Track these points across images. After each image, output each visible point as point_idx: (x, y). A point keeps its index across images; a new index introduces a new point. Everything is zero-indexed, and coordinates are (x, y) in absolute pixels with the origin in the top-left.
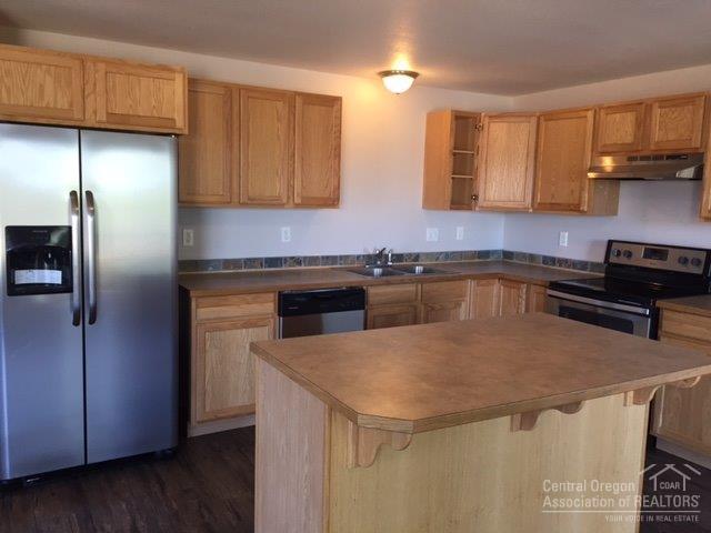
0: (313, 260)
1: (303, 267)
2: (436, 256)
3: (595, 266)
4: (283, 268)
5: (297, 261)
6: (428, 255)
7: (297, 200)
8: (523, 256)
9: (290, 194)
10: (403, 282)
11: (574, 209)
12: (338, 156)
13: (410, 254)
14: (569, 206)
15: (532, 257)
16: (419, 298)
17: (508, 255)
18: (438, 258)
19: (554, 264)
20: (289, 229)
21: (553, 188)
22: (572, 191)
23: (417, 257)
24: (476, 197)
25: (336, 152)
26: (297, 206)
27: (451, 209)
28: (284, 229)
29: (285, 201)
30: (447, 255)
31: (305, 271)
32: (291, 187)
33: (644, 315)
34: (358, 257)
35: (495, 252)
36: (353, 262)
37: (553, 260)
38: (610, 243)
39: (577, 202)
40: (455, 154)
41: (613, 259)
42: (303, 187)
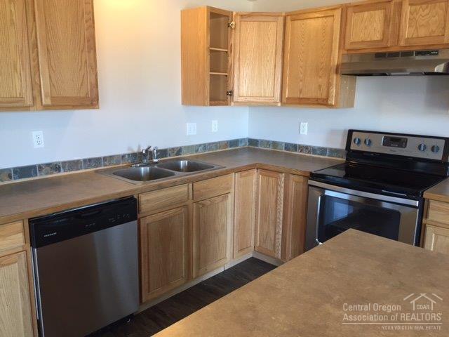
0: (74, 165)
1: (62, 174)
2: (196, 148)
3: (334, 152)
4: (38, 177)
5: (56, 167)
6: (189, 148)
7: (46, 101)
8: (268, 143)
9: (36, 93)
10: (174, 184)
11: (323, 102)
12: (92, 48)
13: (173, 149)
14: (317, 99)
15: (275, 144)
16: (191, 197)
17: (253, 142)
18: (197, 151)
19: (296, 150)
20: (40, 133)
21: (301, 83)
22: (320, 86)
23: (179, 151)
24: (231, 93)
25: (90, 44)
26: (46, 108)
27: (211, 105)
28: (35, 134)
29: (29, 102)
30: (205, 146)
31: (65, 177)
32: (35, 86)
33: (415, 207)
34: (123, 156)
35: (242, 140)
36: (118, 162)
37: (295, 147)
38: (351, 132)
39: (324, 96)
40: (211, 51)
41: (354, 147)
42: (52, 85)
